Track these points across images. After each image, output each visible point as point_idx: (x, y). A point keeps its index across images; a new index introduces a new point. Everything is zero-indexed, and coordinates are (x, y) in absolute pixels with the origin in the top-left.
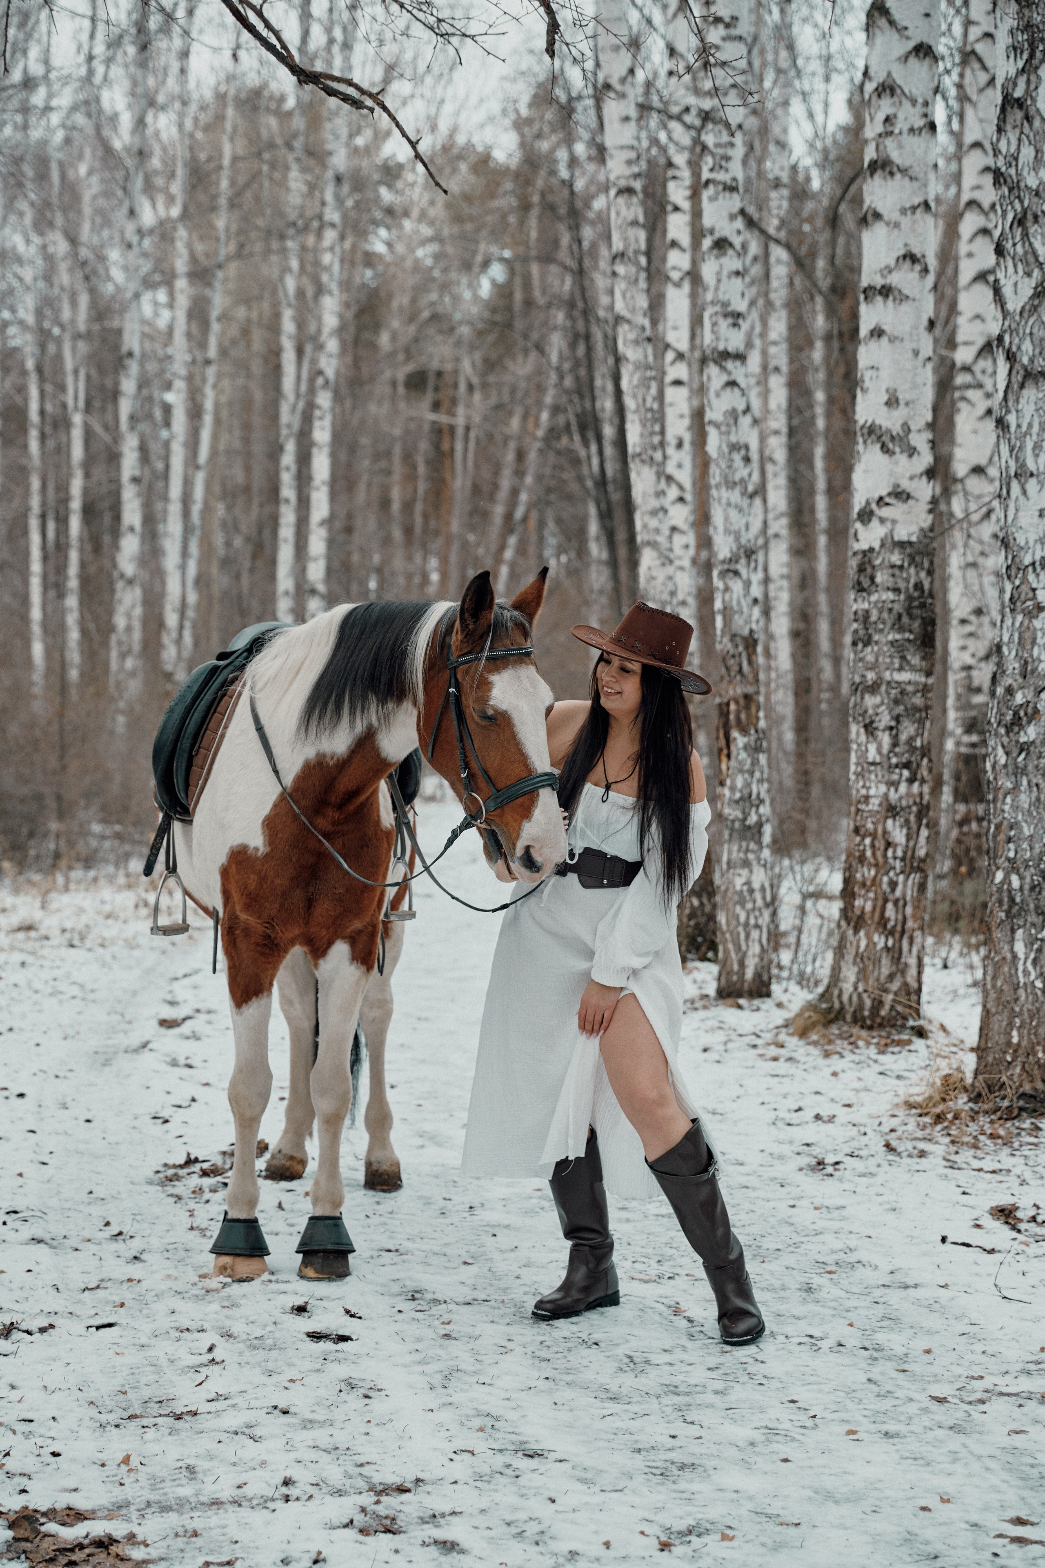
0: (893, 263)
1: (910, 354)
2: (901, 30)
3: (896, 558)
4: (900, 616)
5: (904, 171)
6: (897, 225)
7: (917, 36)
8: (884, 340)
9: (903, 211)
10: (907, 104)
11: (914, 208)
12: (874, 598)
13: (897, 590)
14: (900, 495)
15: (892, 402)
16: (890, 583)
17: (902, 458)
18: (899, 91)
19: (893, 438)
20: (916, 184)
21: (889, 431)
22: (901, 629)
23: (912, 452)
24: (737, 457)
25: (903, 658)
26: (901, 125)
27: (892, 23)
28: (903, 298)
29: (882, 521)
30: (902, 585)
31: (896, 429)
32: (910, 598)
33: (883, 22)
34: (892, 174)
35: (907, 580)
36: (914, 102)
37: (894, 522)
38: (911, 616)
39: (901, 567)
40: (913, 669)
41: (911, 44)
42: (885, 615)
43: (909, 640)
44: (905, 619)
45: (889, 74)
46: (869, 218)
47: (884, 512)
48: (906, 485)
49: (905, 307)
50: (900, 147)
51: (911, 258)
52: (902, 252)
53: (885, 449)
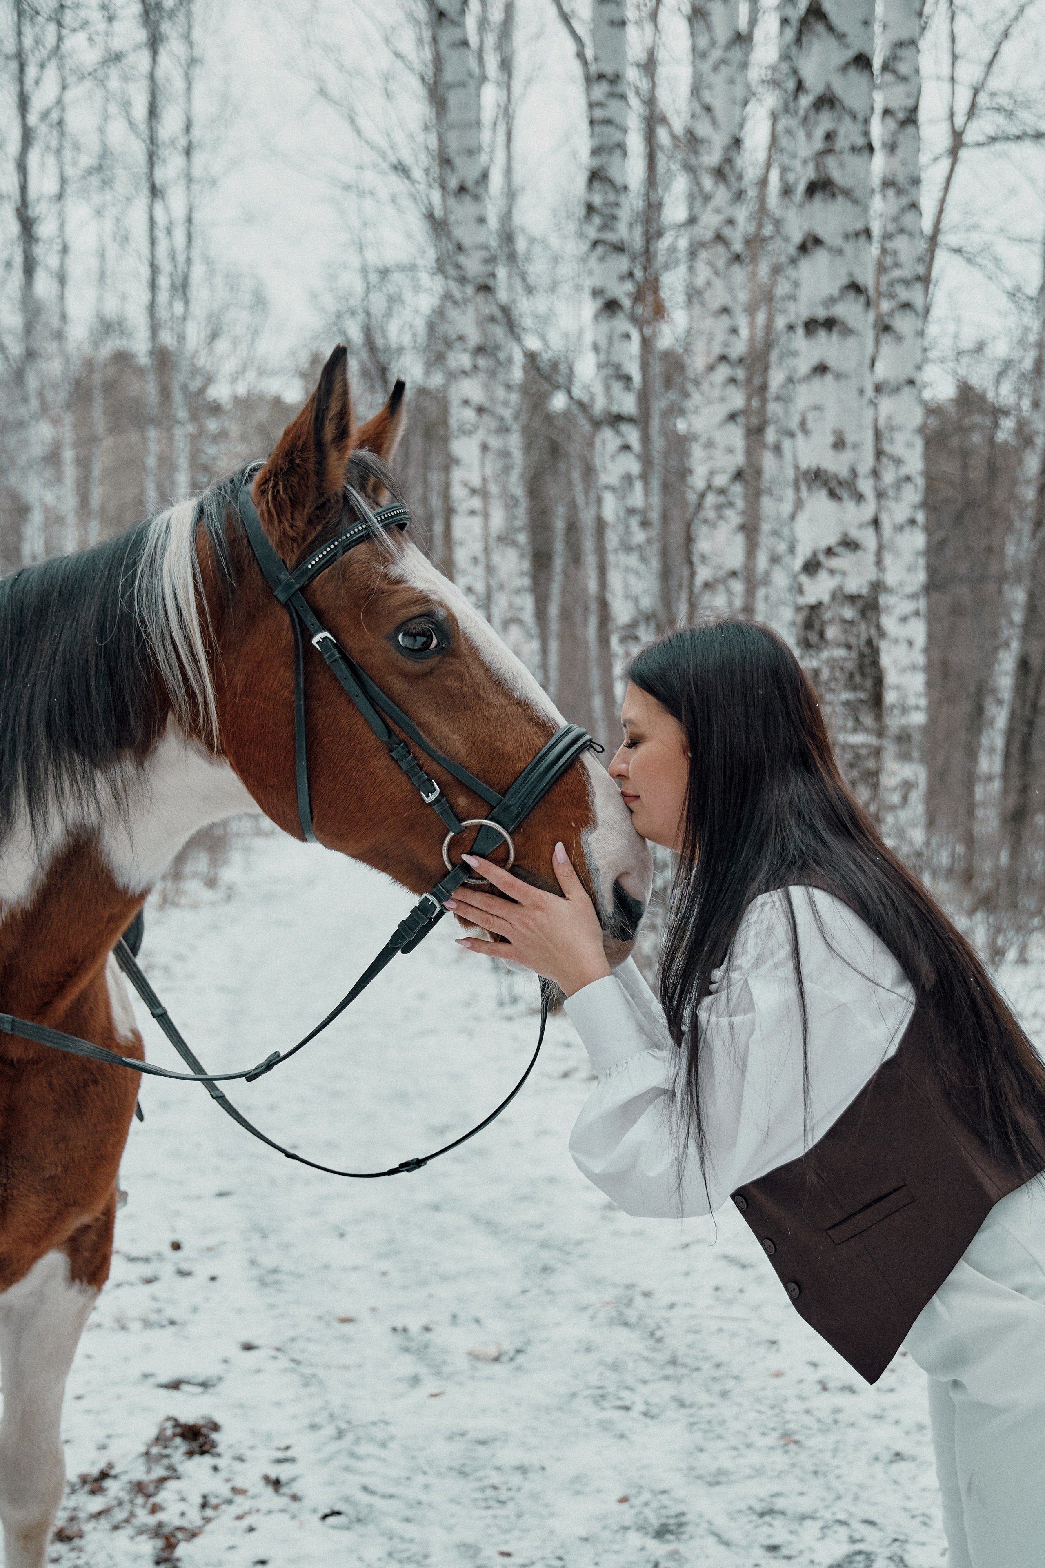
0: (835, 291)
1: (855, 394)
2: (841, 37)
3: (848, 613)
4: (851, 675)
5: (847, 193)
6: (840, 252)
7: (856, 46)
8: (829, 377)
9: (847, 237)
10: (847, 119)
11: (857, 235)
12: (825, 654)
13: (849, 647)
14: (850, 544)
15: (839, 444)
16: (842, 638)
17: (849, 505)
18: (838, 105)
19: (840, 483)
20: (858, 209)
21: (836, 476)
22: (854, 688)
23: (859, 498)
24: (634, 522)
25: (857, 720)
26: (841, 143)
27: (830, 28)
28: (847, 331)
29: (832, 572)
30: (853, 641)
31: (844, 473)
32: (862, 655)
33: (820, 28)
34: (833, 195)
35: (858, 636)
36: (854, 117)
37: (844, 573)
38: (863, 674)
39: (851, 623)
40: (866, 730)
41: (850, 54)
42: (838, 674)
43: (862, 701)
44: (858, 678)
45: (828, 87)
46: (809, 245)
47: (834, 563)
48: (855, 534)
49: (851, 342)
50: (842, 165)
51: (855, 287)
52: (845, 280)
53: (832, 494)
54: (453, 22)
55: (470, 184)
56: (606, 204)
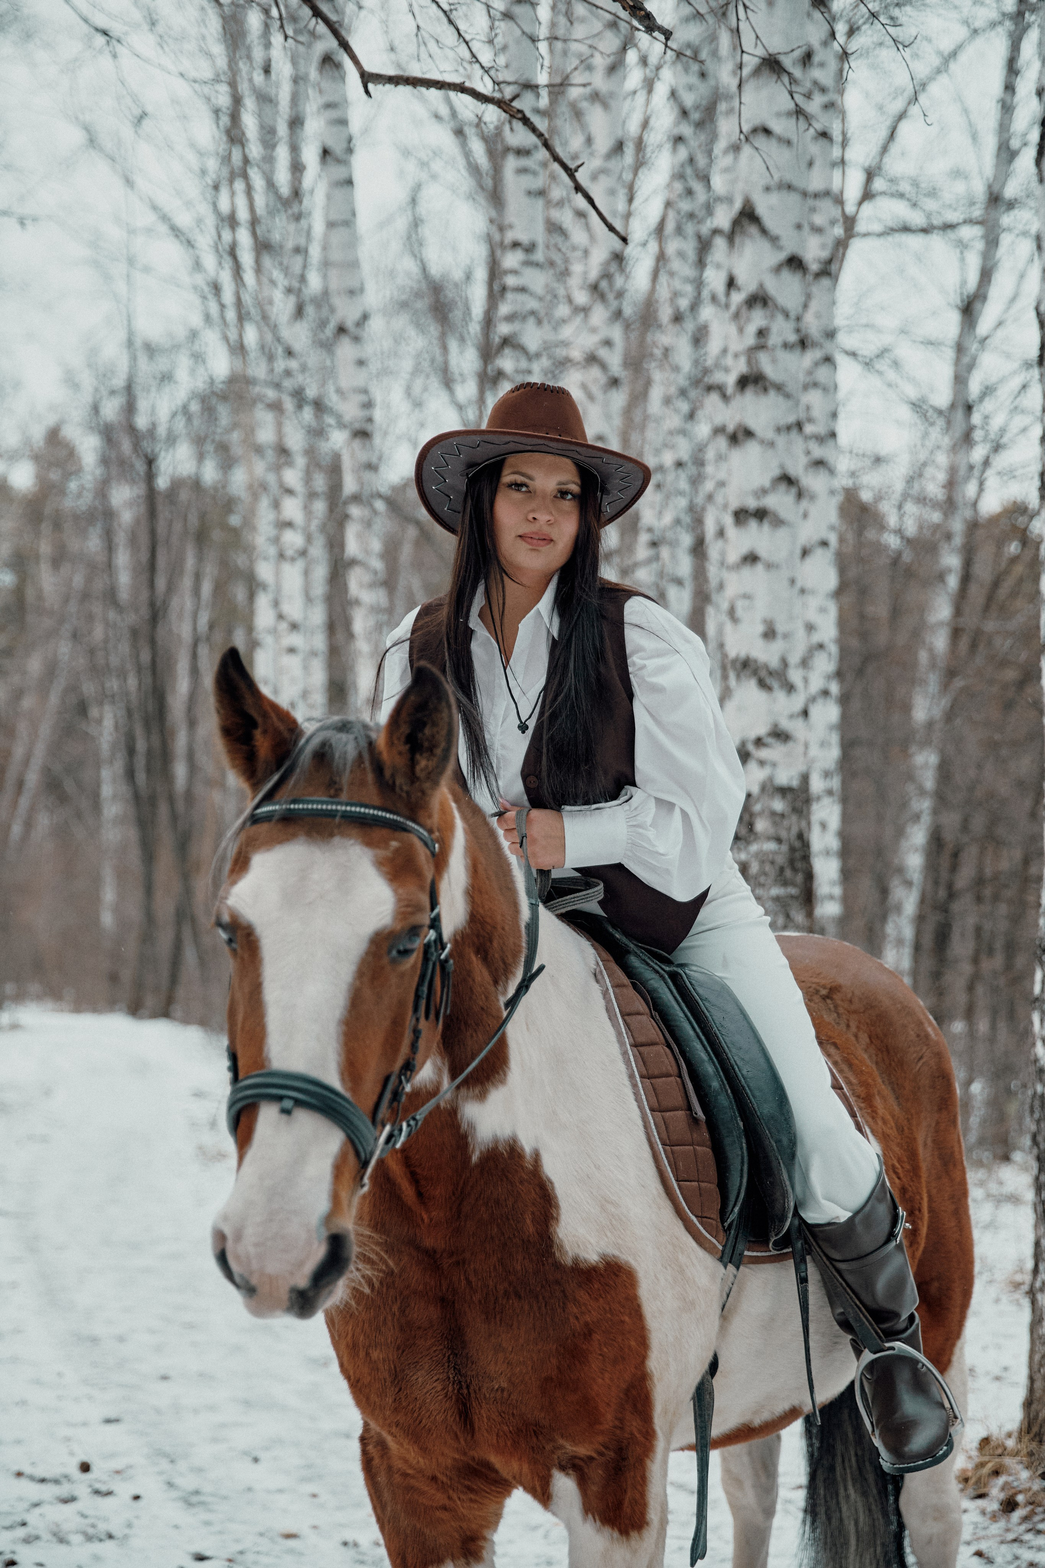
0: (767, 484)
1: (786, 583)
2: (774, 240)
3: (778, 805)
4: (782, 869)
5: (779, 388)
6: (772, 444)
7: (790, 246)
8: (760, 567)
9: (778, 430)
10: (780, 318)
11: (789, 428)
12: (754, 848)
13: (779, 840)
14: (780, 735)
15: (770, 634)
16: (771, 831)
17: (780, 695)
18: (770, 303)
19: (770, 673)
20: (790, 403)
21: (766, 666)
22: (785, 883)
23: (790, 688)
25: (787, 916)
26: (774, 339)
27: (764, 231)
28: (778, 522)
29: (762, 763)
30: (784, 834)
31: (774, 662)
32: (792, 849)
33: (753, 230)
34: (765, 390)
35: (789, 829)
36: (787, 315)
37: (774, 765)
38: (795, 870)
39: (783, 816)
40: (798, 928)
41: (783, 256)
42: (768, 868)
43: (792, 897)
44: (788, 873)
45: (761, 286)
46: (740, 436)
47: (763, 753)
48: (786, 724)
49: (782, 533)
50: (774, 361)
51: (787, 480)
52: (777, 472)
53: (763, 684)
54: (339, 161)
55: (349, 324)
56: (517, 371)
